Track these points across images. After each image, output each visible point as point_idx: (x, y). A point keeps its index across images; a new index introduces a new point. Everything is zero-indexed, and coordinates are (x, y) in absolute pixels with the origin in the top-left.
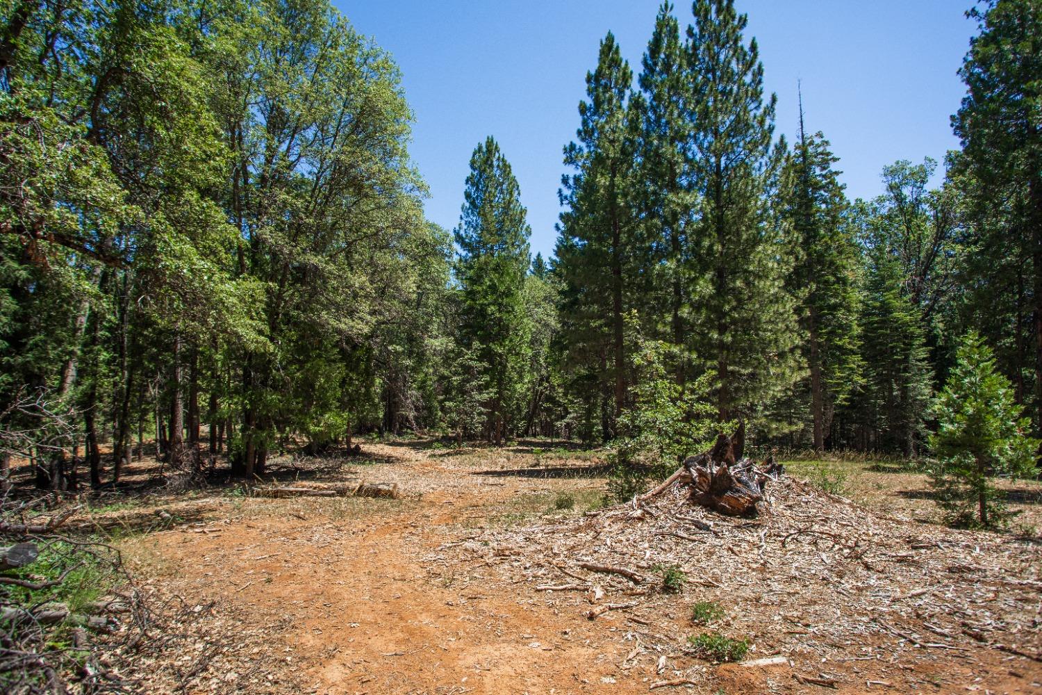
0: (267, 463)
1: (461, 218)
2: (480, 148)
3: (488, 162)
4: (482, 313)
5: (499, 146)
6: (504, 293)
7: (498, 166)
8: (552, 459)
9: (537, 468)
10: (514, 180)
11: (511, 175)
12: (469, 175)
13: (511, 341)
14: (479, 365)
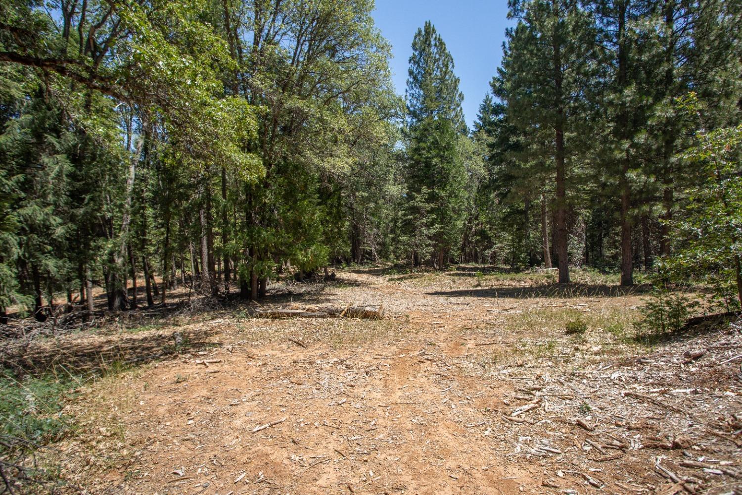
0: (268, 288)
1: (407, 91)
2: (420, 32)
3: (427, 42)
4: (428, 165)
5: (436, 28)
6: (445, 147)
7: (435, 45)
8: (491, 281)
9: (479, 288)
10: (449, 55)
11: (447, 51)
12: (411, 55)
13: (451, 186)
14: (427, 205)
